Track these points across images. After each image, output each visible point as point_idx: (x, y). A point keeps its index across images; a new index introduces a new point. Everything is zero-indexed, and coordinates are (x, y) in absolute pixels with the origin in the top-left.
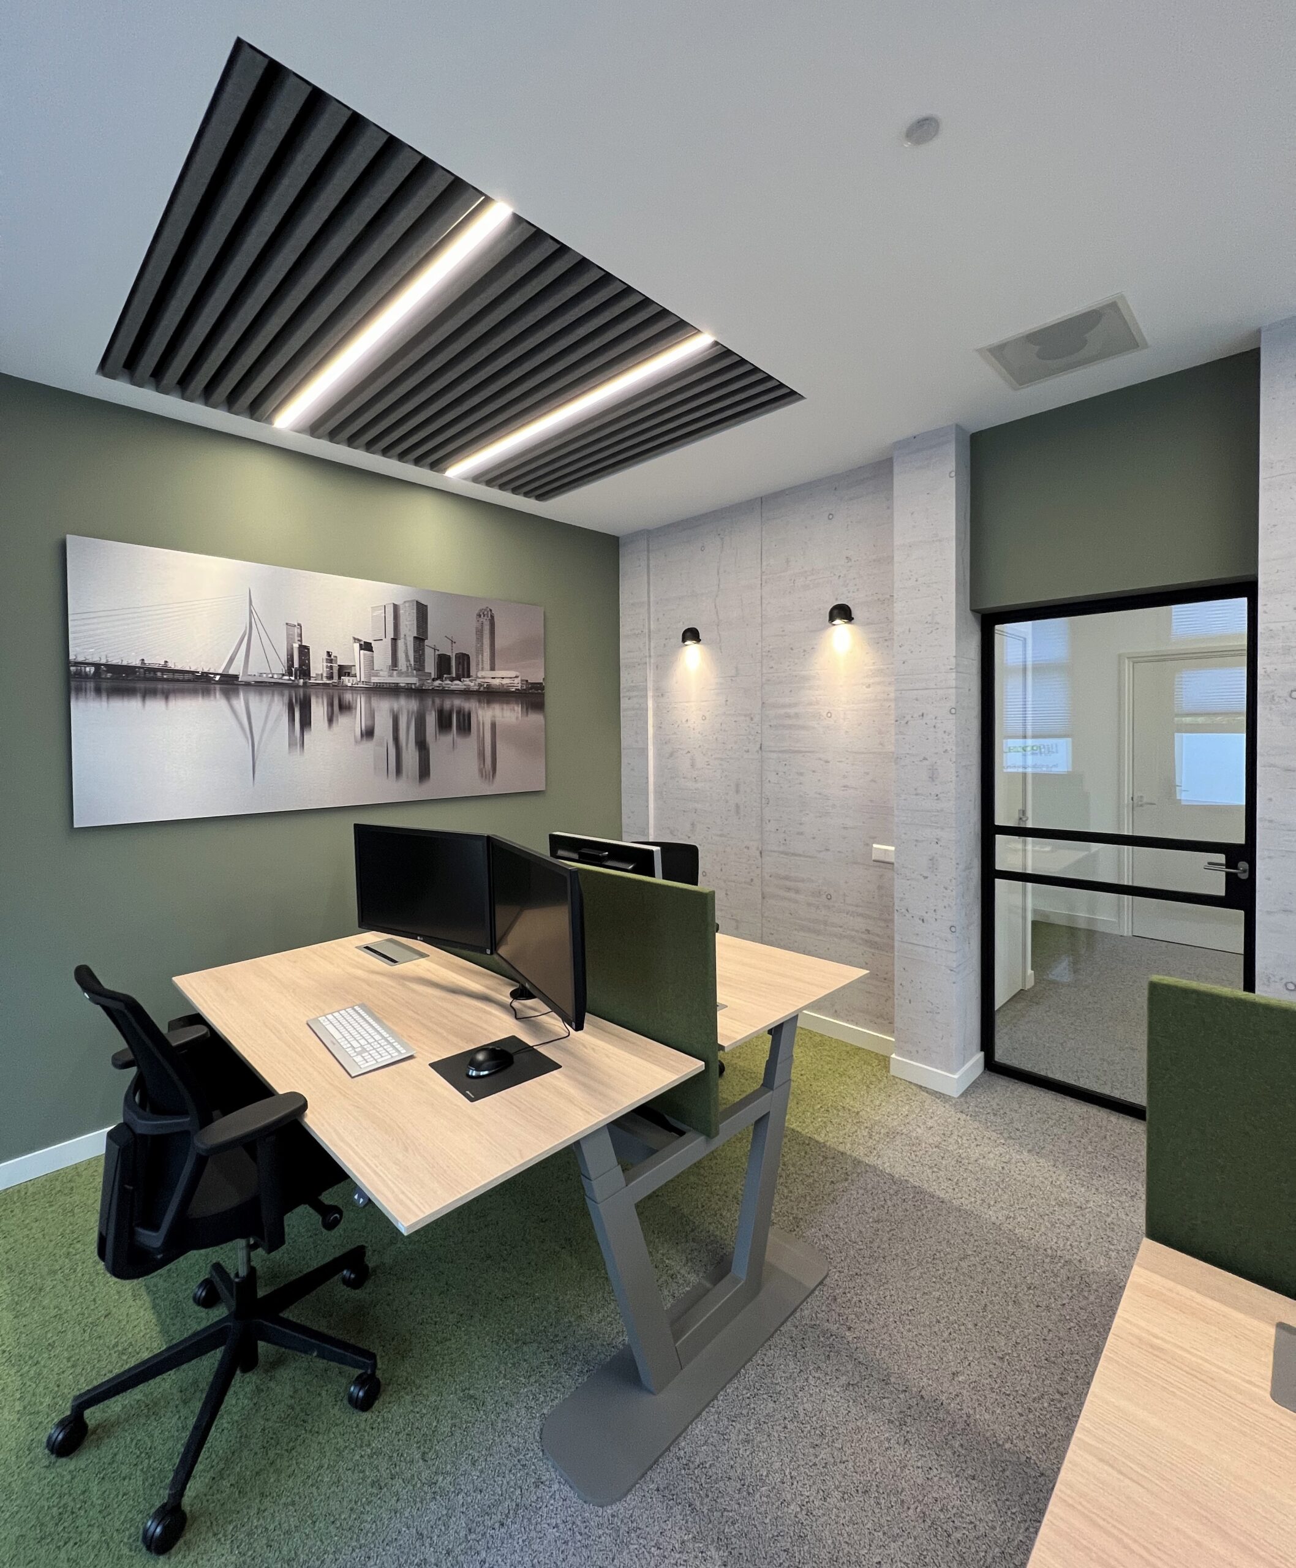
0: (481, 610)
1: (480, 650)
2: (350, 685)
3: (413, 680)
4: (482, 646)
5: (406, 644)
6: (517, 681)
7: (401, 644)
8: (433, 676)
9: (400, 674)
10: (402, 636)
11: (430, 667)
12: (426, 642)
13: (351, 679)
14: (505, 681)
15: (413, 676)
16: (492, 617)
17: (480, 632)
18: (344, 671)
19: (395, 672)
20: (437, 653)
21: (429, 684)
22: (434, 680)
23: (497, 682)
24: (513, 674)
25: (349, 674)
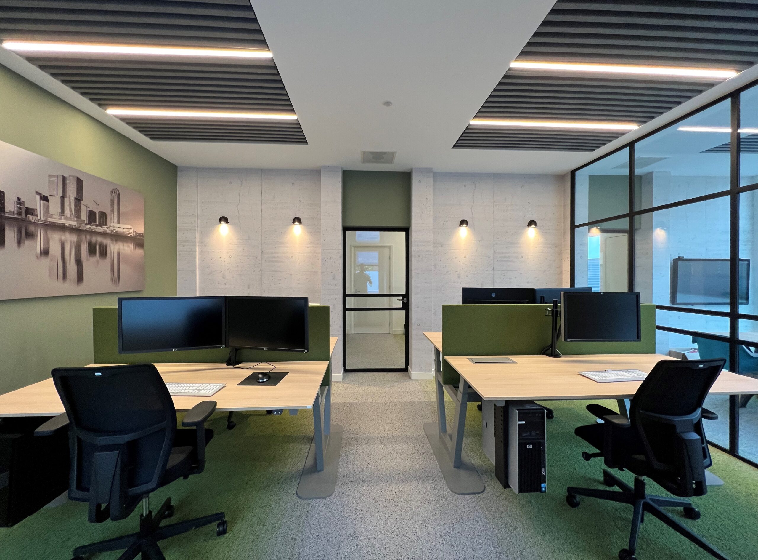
0: (113, 189)
1: (112, 211)
2: (33, 221)
3: (74, 223)
4: (113, 209)
5: (70, 201)
6: (131, 231)
7: (67, 200)
8: (86, 222)
9: (66, 218)
10: (68, 196)
11: (84, 216)
12: (82, 202)
13: (34, 217)
14: (125, 231)
15: (74, 221)
16: (119, 194)
17: (112, 201)
18: (29, 211)
19: (63, 217)
20: (88, 209)
21: (83, 227)
22: (86, 224)
23: (120, 230)
24: (129, 227)
25: (32, 214)
